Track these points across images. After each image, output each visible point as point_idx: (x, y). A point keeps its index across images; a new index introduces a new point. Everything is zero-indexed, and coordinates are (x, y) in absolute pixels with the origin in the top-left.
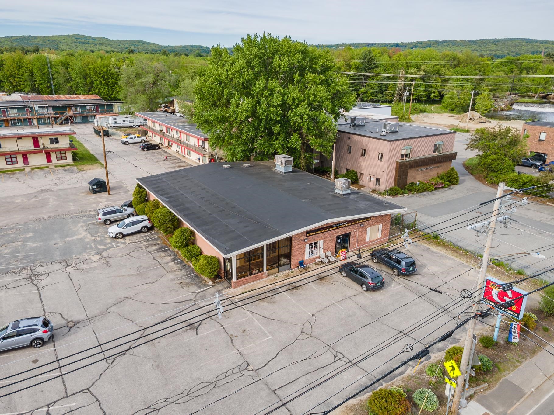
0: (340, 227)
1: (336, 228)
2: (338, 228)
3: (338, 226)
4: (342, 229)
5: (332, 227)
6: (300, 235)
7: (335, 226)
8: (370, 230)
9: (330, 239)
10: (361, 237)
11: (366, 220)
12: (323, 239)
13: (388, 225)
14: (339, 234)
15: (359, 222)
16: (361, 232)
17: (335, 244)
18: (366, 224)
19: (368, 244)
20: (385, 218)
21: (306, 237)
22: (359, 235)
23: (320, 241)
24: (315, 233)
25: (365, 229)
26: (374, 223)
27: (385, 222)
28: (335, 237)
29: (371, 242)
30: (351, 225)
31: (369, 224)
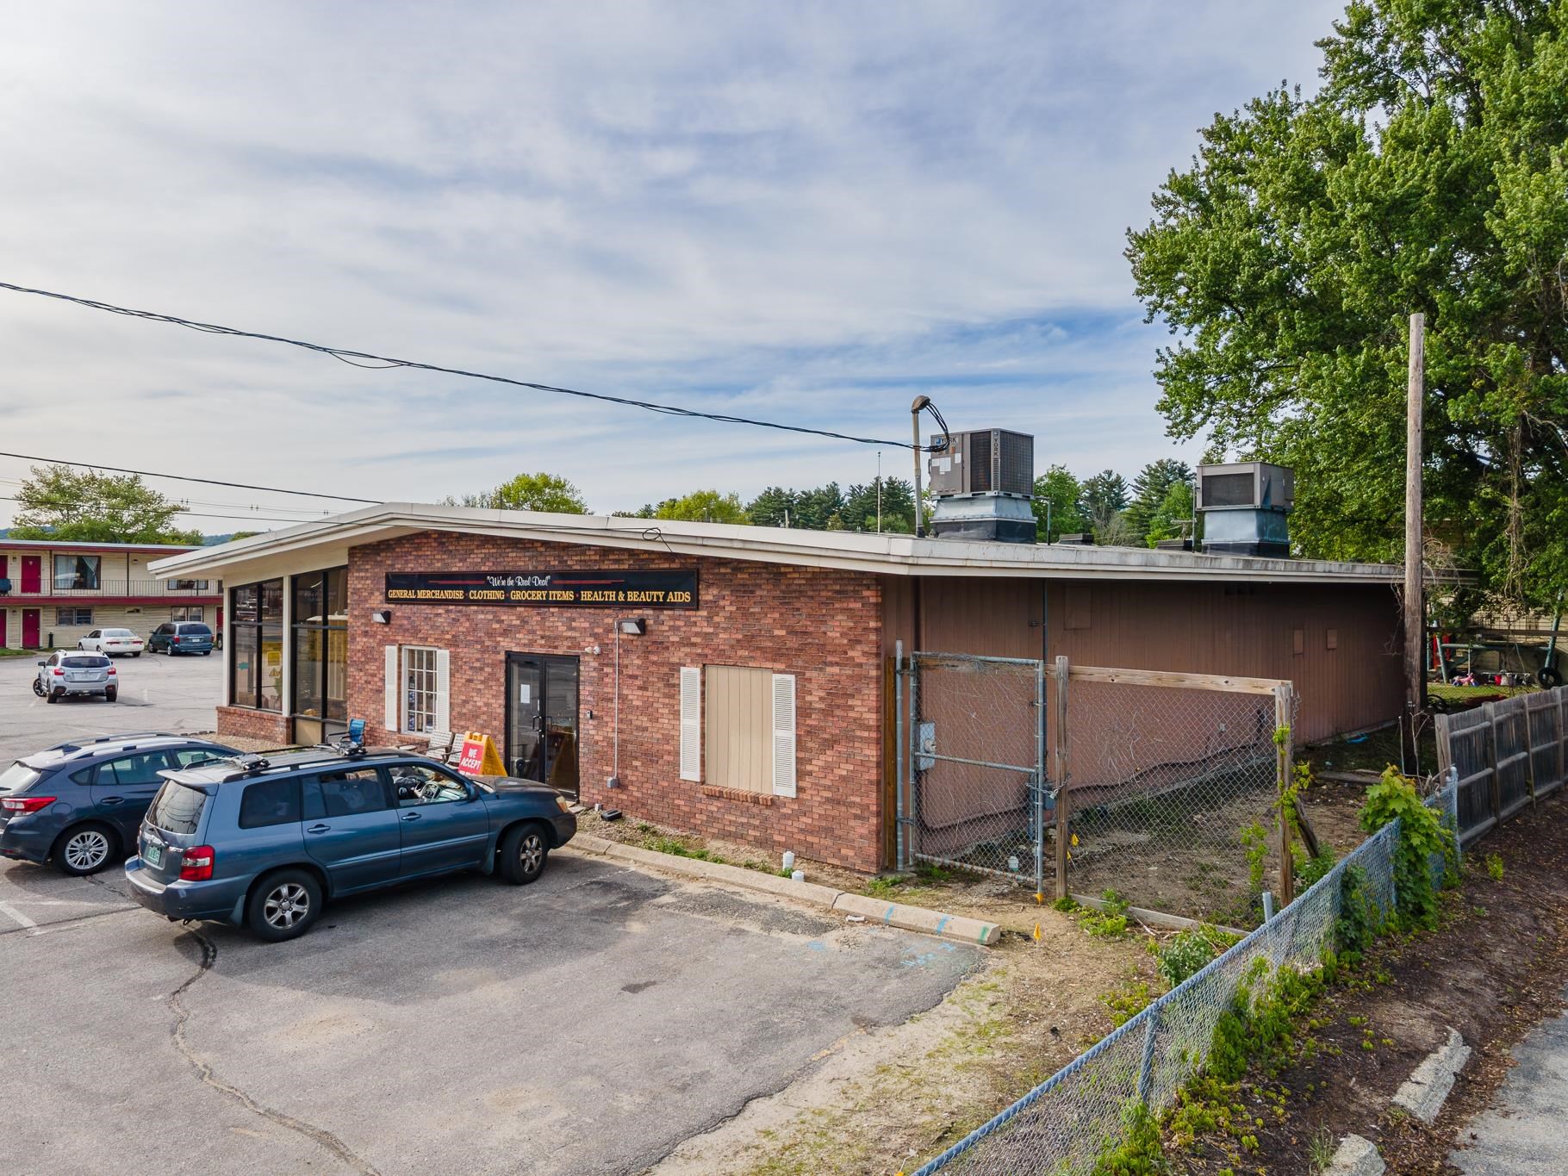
0: (517, 596)
1: (499, 595)
2: (507, 603)
3: (506, 589)
4: (534, 617)
5: (483, 582)
6: (369, 582)
7: (495, 582)
8: (703, 693)
9: (478, 660)
10: (645, 725)
11: (661, 594)
12: (448, 645)
13: (859, 703)
14: (517, 644)
15: (617, 595)
16: (639, 682)
17: (502, 701)
18: (667, 628)
19: (699, 806)
20: (823, 629)
21: (387, 606)
22: (630, 697)
23: (439, 652)
24: (416, 593)
25: (666, 670)
26: (732, 647)
27: (821, 669)
28: (502, 657)
29: (717, 803)
30: (577, 603)
31: (694, 640)
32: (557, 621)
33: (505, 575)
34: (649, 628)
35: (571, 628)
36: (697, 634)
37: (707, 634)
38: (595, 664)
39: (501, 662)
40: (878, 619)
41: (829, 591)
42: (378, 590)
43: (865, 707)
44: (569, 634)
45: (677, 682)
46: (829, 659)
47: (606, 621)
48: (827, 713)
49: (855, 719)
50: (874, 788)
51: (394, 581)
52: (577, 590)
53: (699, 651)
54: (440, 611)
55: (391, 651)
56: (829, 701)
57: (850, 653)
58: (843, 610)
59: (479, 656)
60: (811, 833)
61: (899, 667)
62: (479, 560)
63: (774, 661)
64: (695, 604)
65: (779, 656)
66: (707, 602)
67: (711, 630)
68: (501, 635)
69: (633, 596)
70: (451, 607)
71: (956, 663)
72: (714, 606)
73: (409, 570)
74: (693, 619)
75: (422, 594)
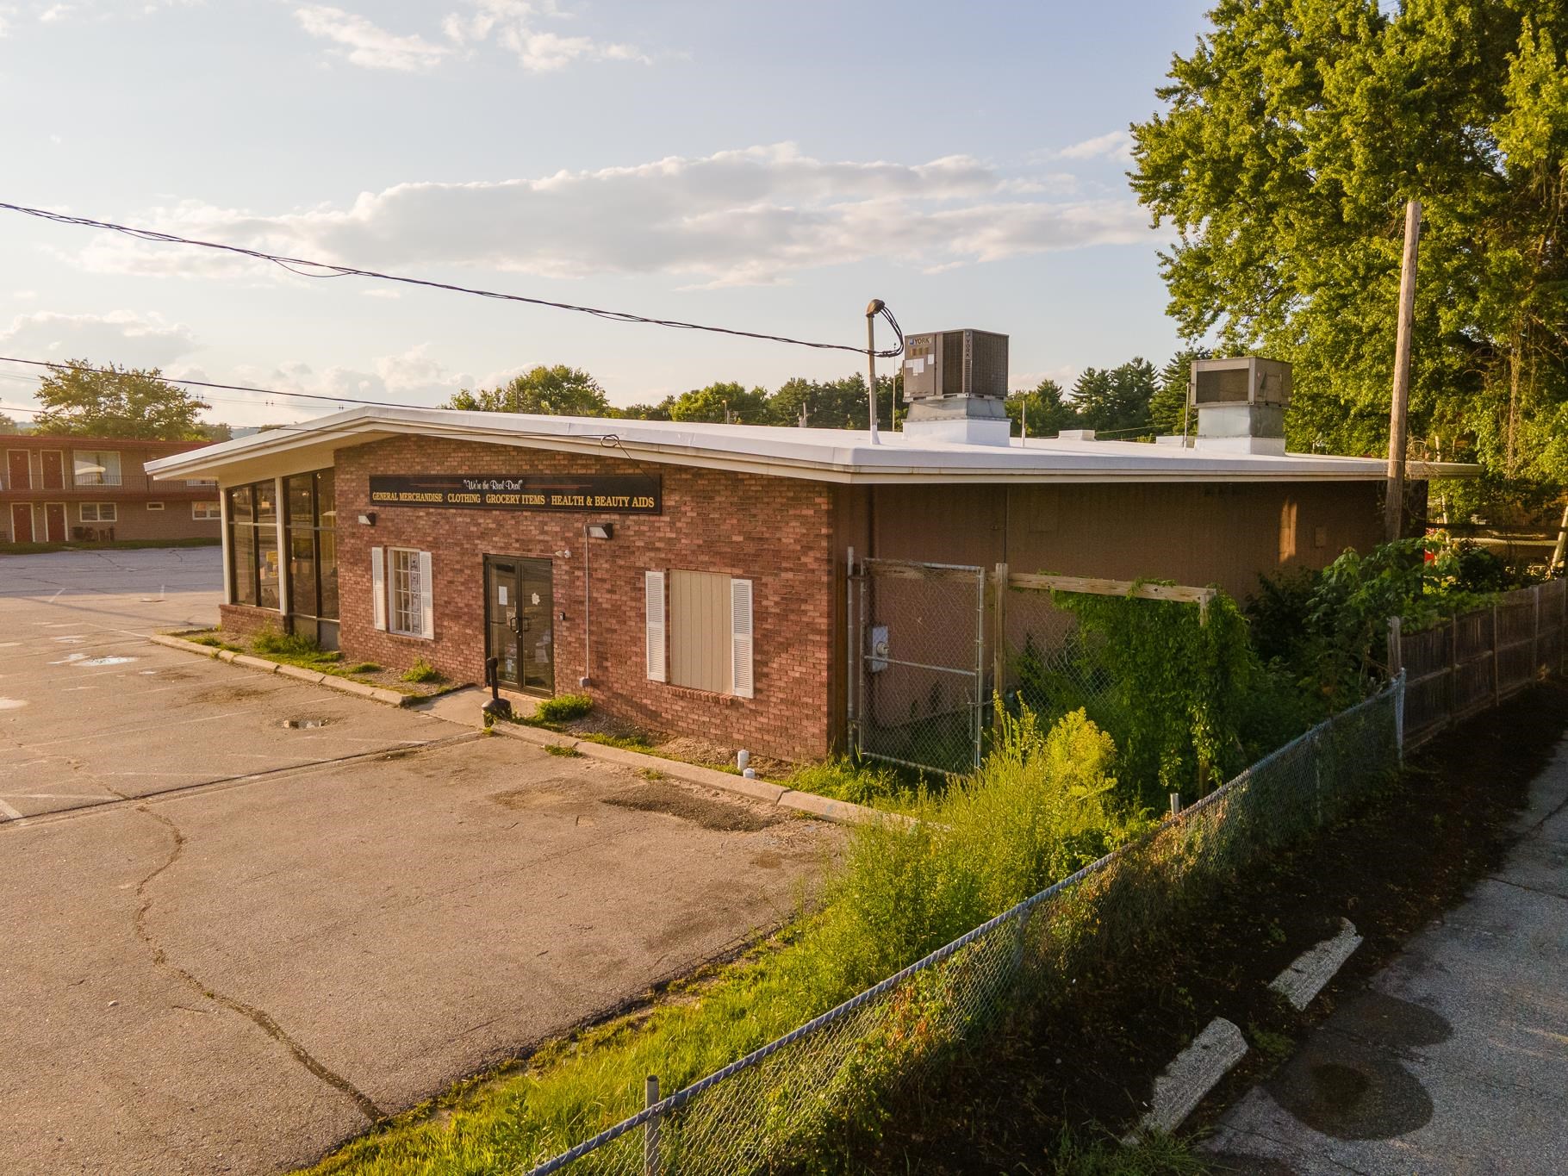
0: (492, 499)
1: (476, 498)
3: (482, 493)
4: (508, 520)
5: (459, 486)
6: (354, 484)
7: (472, 486)
8: (667, 597)
9: (458, 562)
10: (613, 627)
11: (626, 499)
12: (430, 547)
13: (811, 608)
14: (494, 547)
15: (585, 500)
16: (607, 586)
17: (481, 603)
18: (632, 533)
19: (664, 705)
20: (778, 536)
21: (372, 508)
22: (600, 600)
23: (422, 553)
24: (398, 496)
25: (632, 574)
26: (693, 552)
27: (776, 575)
28: (480, 559)
29: (681, 703)
30: (548, 508)
31: (658, 545)
32: (530, 526)
33: (480, 479)
34: (616, 533)
35: (543, 532)
36: (660, 539)
37: (670, 539)
38: (566, 568)
39: (479, 564)
40: (829, 525)
41: (783, 497)
42: (363, 492)
43: (817, 612)
44: (541, 538)
45: (642, 586)
46: (784, 565)
47: (576, 525)
48: (782, 617)
49: (808, 624)
50: (825, 690)
51: (378, 483)
52: (548, 494)
53: (663, 556)
54: (421, 514)
55: (377, 552)
56: (784, 606)
57: (804, 559)
58: (796, 517)
59: (459, 558)
60: (768, 732)
61: (850, 572)
62: (456, 464)
63: (733, 566)
64: (658, 510)
65: (739, 562)
66: (669, 507)
67: (674, 535)
68: (479, 538)
69: (600, 501)
70: (431, 510)
71: (903, 569)
72: (676, 512)
73: (391, 473)
74: (656, 524)
75: (404, 497)
